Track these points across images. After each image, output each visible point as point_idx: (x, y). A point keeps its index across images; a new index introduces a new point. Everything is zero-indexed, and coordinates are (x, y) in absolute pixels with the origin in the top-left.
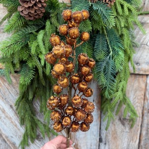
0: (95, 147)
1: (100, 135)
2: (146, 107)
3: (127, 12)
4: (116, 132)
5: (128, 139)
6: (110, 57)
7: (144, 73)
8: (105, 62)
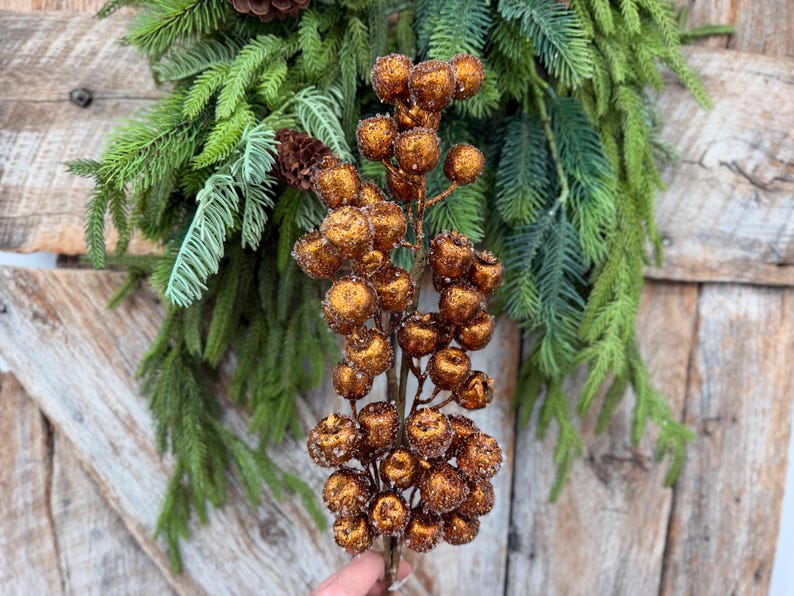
0: (491, 568)
1: (511, 522)
2: (695, 410)
3: (633, 22)
4: (576, 511)
5: (623, 539)
6: (559, 212)
7: (689, 277)
8: (539, 235)
